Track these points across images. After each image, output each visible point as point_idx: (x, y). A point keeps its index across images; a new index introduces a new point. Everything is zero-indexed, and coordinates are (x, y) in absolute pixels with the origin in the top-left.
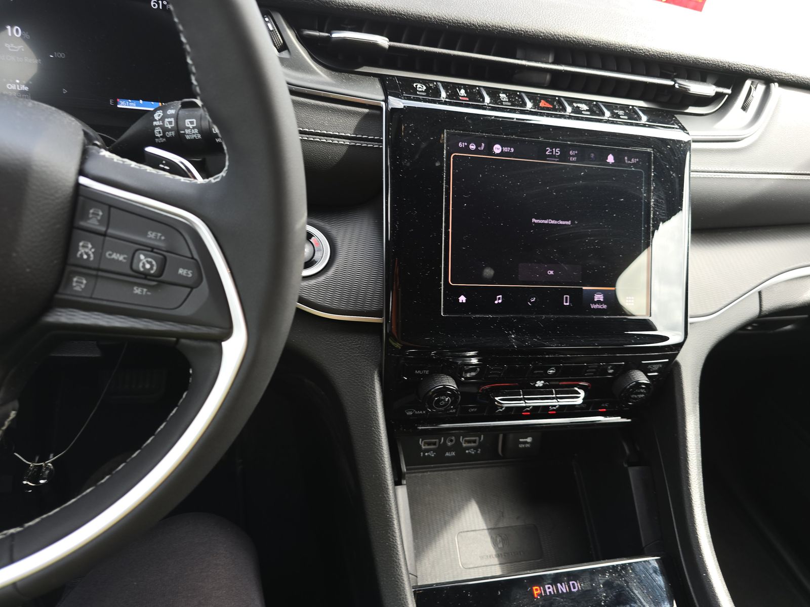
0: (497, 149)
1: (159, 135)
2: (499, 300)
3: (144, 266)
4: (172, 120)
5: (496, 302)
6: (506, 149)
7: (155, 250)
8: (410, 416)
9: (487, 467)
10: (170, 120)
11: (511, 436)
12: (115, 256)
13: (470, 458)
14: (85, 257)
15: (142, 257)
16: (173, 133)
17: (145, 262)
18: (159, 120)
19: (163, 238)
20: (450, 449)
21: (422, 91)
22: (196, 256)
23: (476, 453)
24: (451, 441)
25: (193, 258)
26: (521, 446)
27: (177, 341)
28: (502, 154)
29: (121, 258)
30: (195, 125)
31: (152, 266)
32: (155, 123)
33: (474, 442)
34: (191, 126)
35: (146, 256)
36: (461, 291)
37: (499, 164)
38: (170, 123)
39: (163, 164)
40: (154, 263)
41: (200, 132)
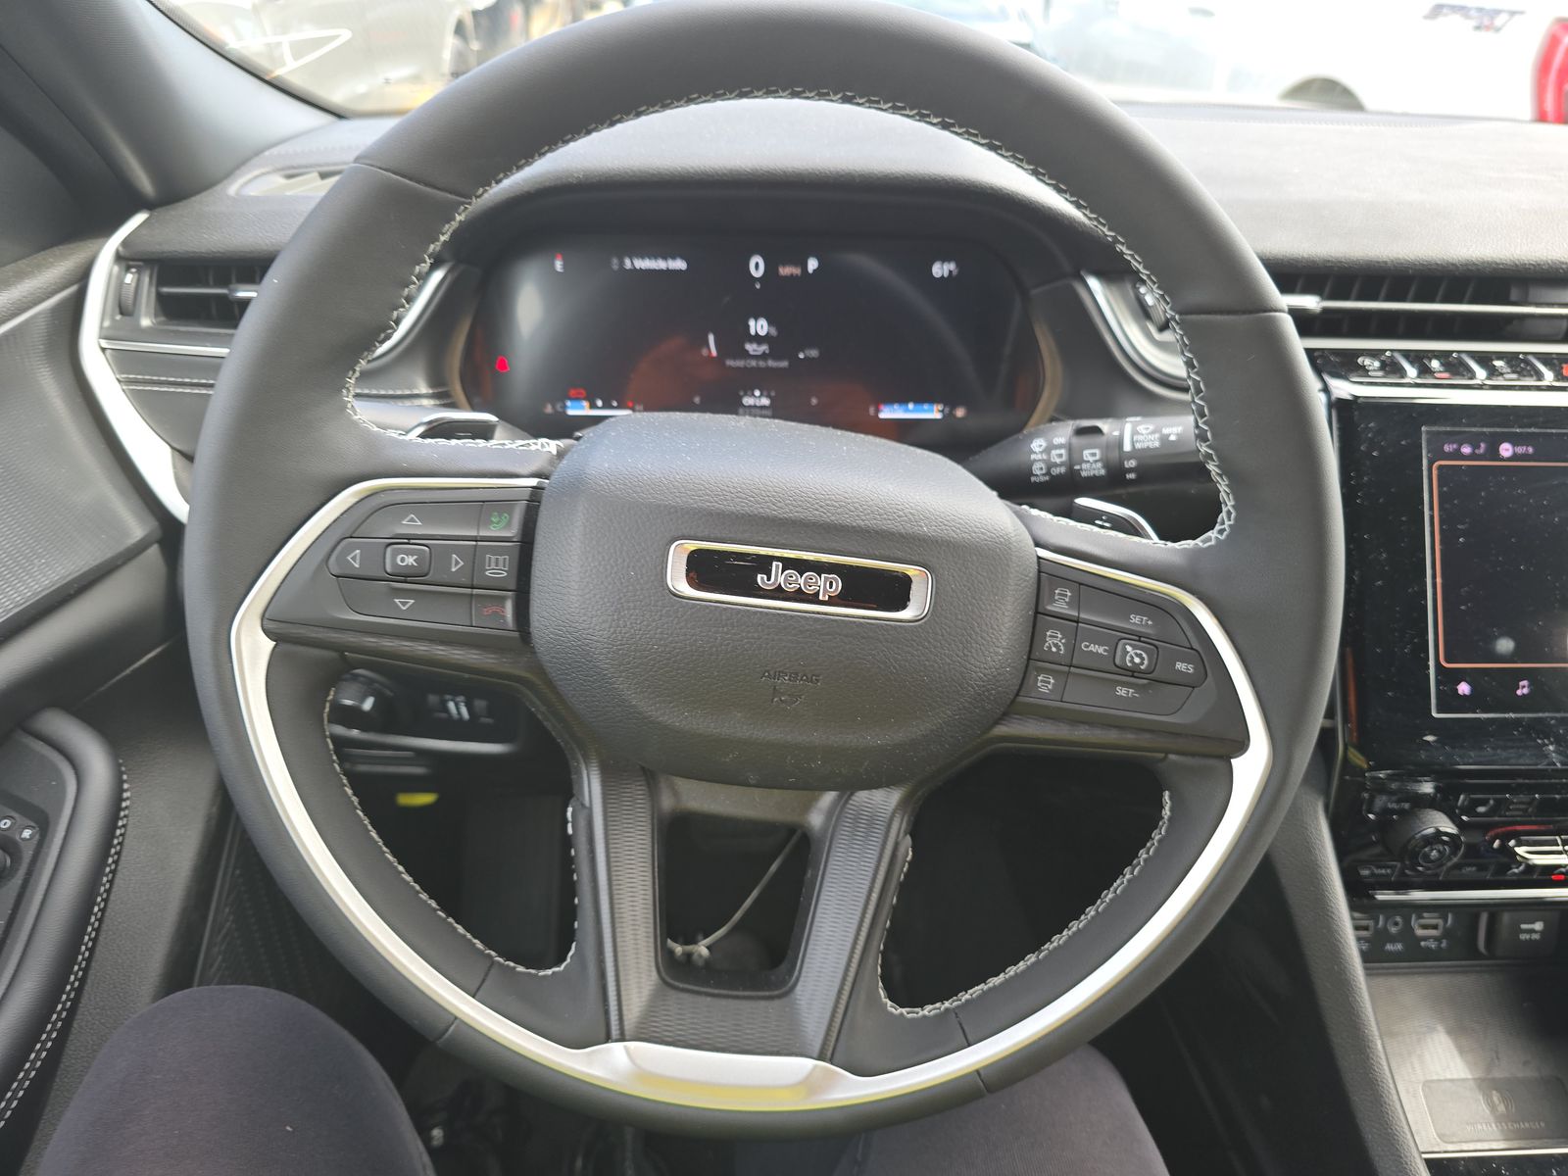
0: (1506, 450)
1: (1038, 473)
2: (1523, 689)
3: (1132, 661)
4: (1063, 451)
5: (1519, 692)
6: (1520, 450)
7: (1142, 639)
8: (1365, 877)
9: (1457, 972)
10: (1058, 452)
11: (1506, 918)
12: (1093, 648)
13: (1428, 955)
14: (1054, 649)
15: (1129, 648)
16: (1063, 470)
17: (1133, 655)
18: (1041, 452)
19: (1150, 623)
20: (1393, 939)
21: (1374, 370)
22: (1196, 645)
23: (1439, 947)
24: (1396, 924)
25: (1192, 649)
26: (1523, 937)
27: (1165, 758)
28: (1515, 457)
29: (1101, 650)
30: (1098, 457)
31: (1143, 659)
32: (1033, 457)
33: (1435, 927)
34: (1091, 459)
35: (1134, 647)
36: (1460, 676)
37: (1510, 473)
38: (1060, 456)
39: (1101, 520)
40: (1144, 655)
41: (1104, 467)
